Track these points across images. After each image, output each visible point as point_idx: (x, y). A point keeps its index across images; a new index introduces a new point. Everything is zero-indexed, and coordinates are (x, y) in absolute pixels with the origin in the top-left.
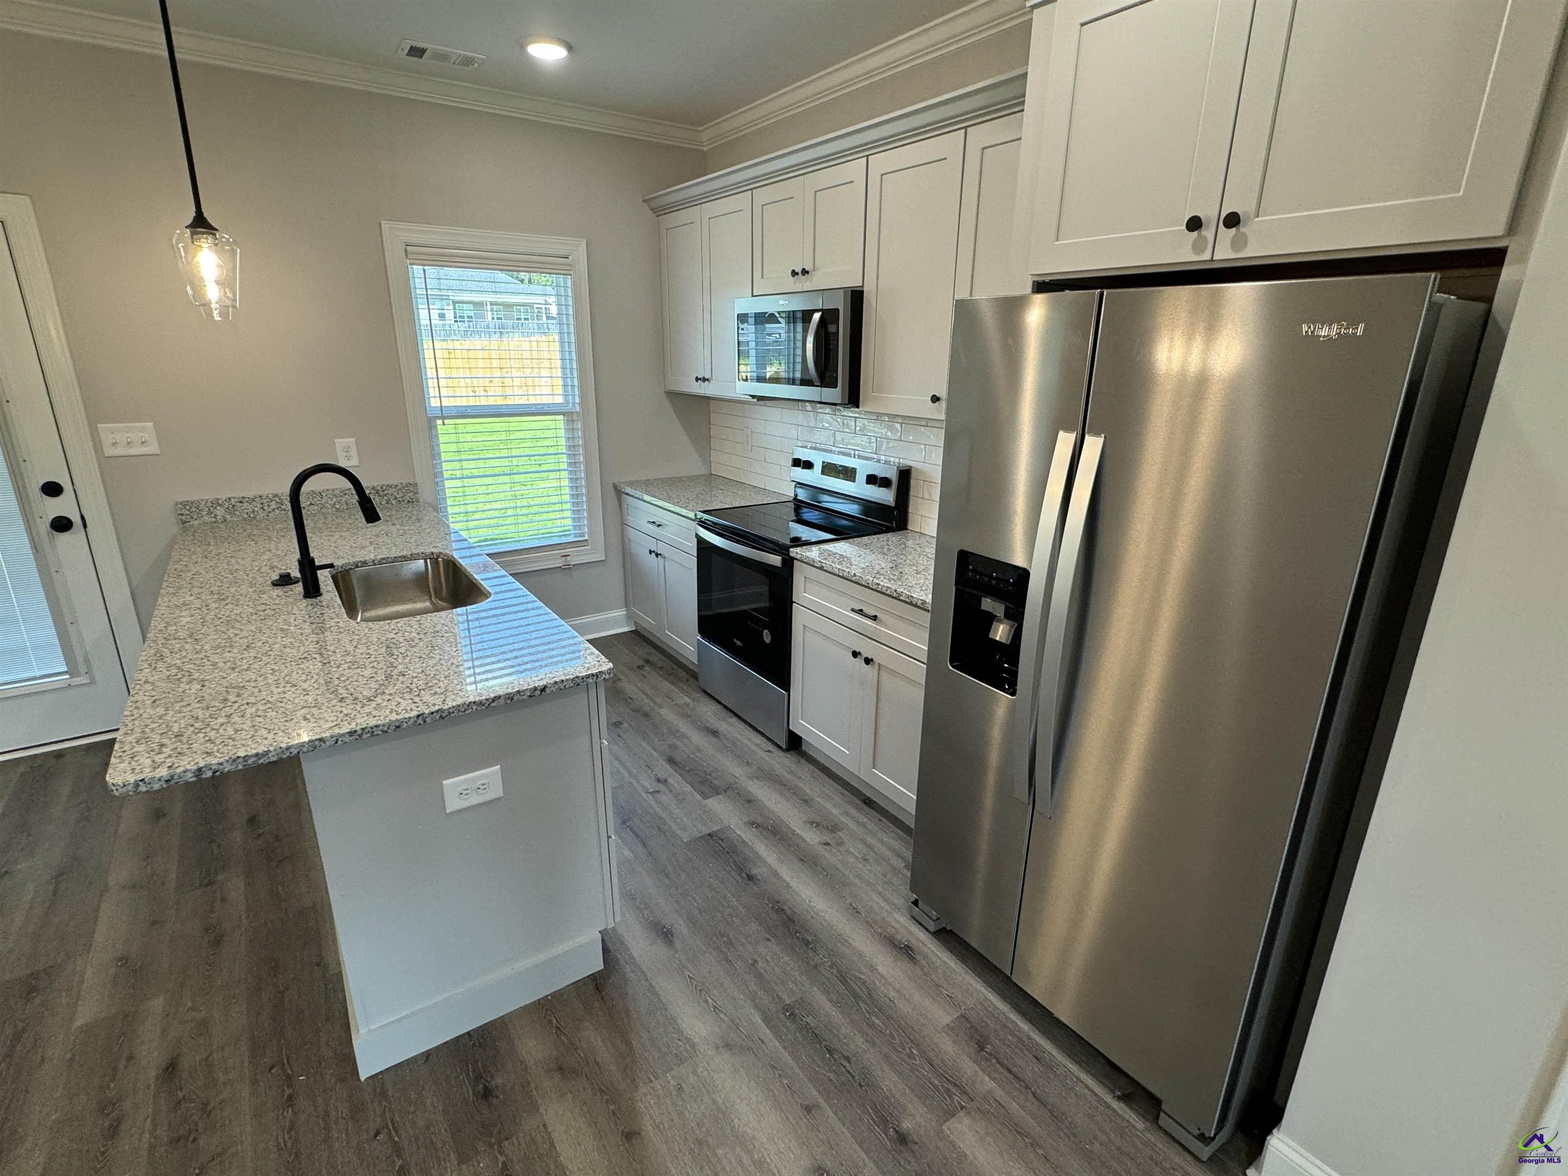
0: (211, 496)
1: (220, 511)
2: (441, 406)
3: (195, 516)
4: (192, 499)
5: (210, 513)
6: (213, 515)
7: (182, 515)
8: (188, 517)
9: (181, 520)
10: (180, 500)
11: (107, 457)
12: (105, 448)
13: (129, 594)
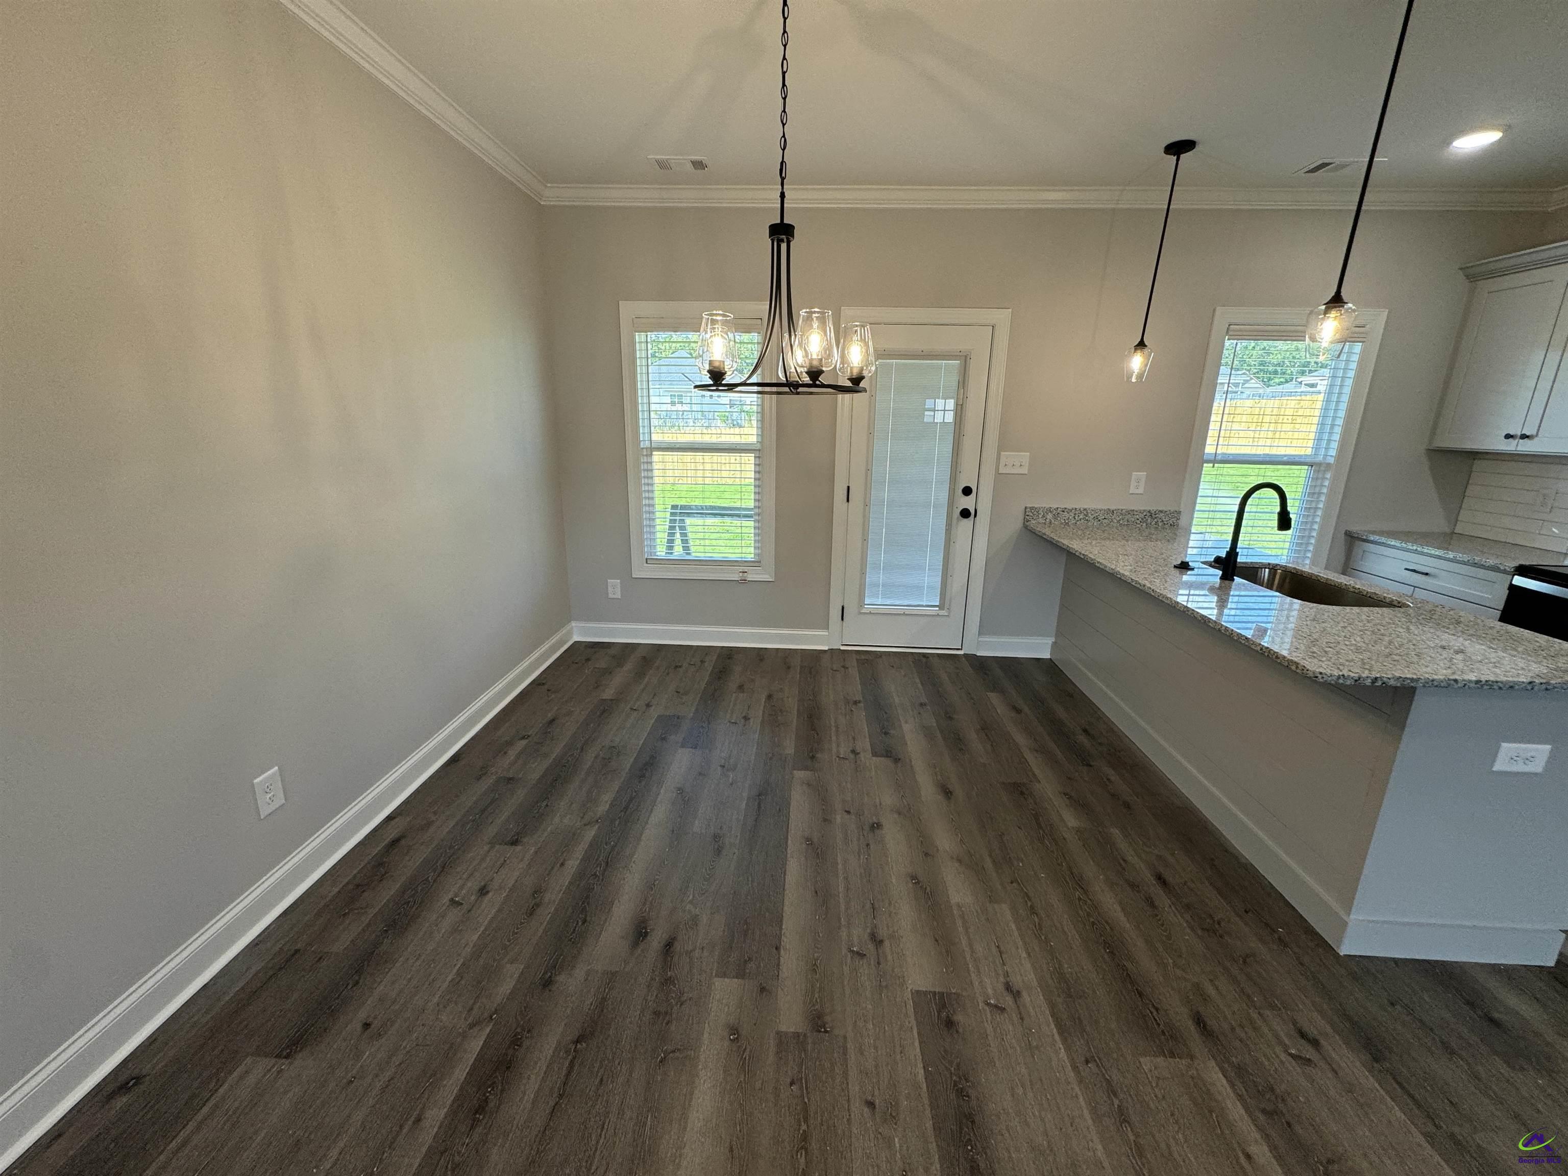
0: (1047, 505)
2: (1216, 453)
4: (1036, 506)
6: (1045, 518)
7: (1029, 516)
8: (1032, 518)
9: (1027, 519)
10: (1030, 506)
11: (1000, 473)
12: (1001, 467)
13: (985, 560)
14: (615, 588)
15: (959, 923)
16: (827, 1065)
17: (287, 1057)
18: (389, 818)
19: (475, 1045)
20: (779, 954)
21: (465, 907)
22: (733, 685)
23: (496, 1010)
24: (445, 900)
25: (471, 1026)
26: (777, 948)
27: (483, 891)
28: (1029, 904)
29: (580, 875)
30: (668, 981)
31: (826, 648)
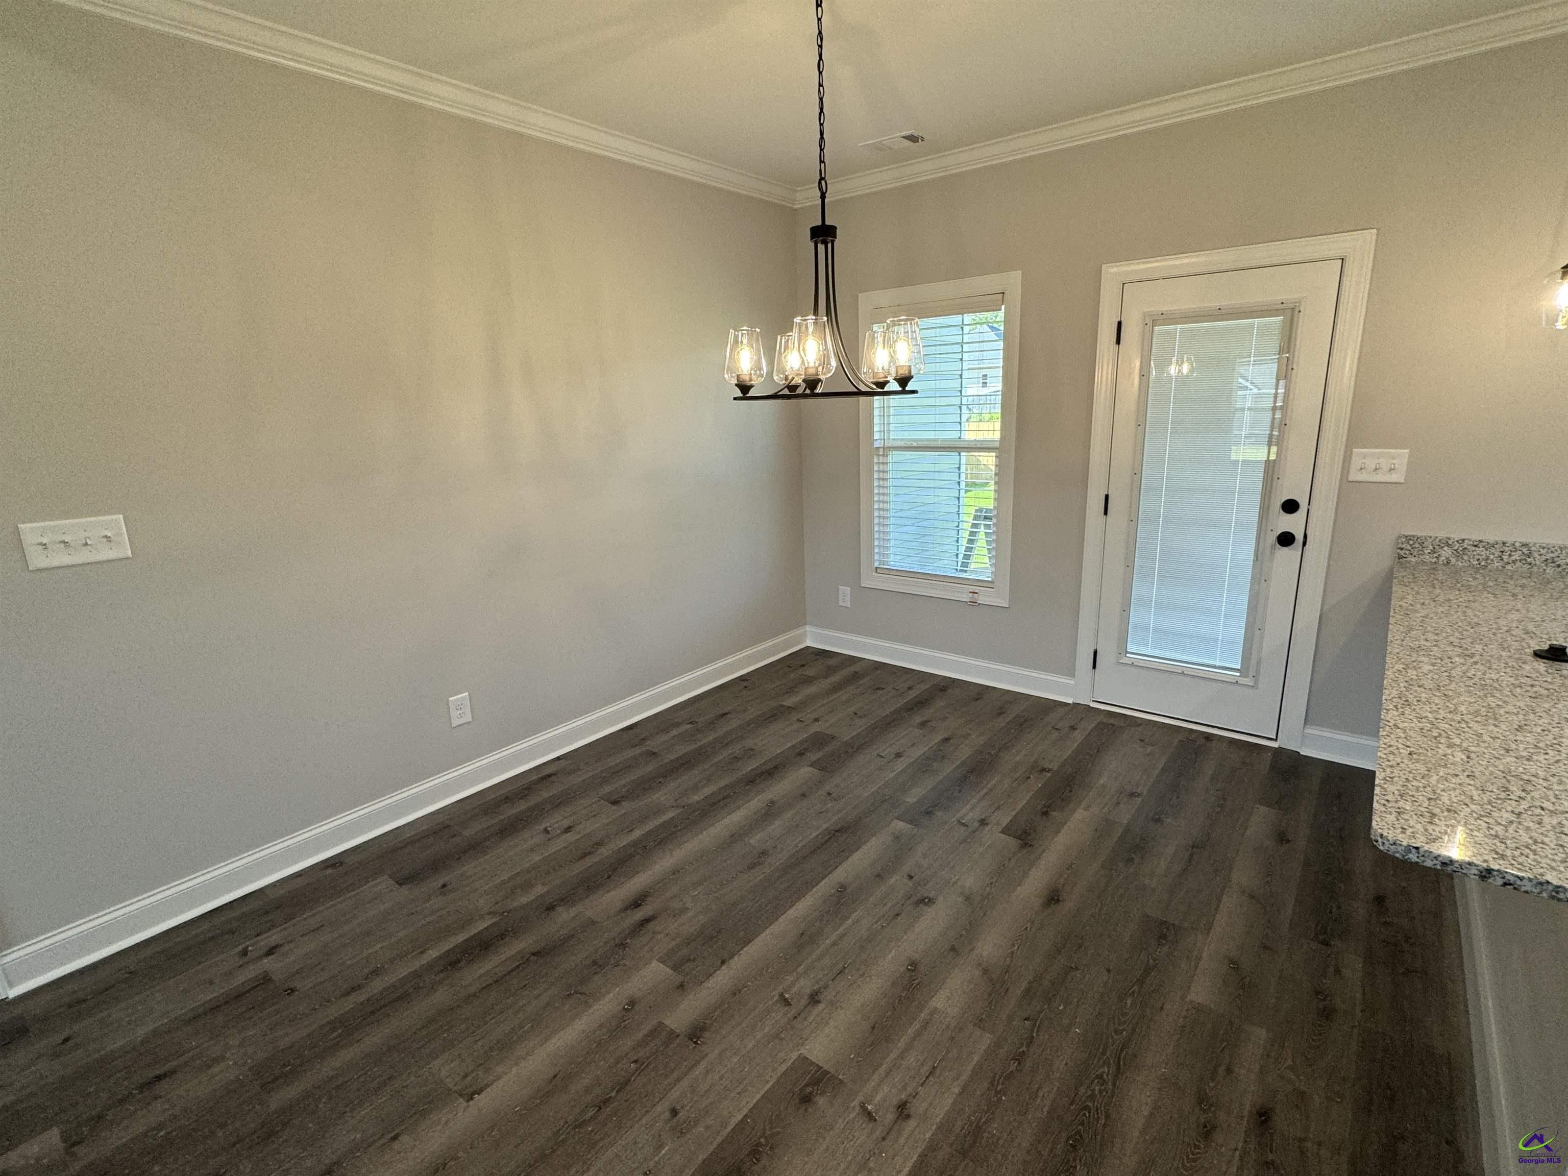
0: (1442, 534)
1: (1446, 552)
3: (1415, 553)
4: (1419, 534)
5: (1433, 551)
6: (1435, 555)
7: (1402, 549)
8: (1407, 552)
9: (1398, 554)
10: (1407, 533)
11: (1349, 482)
12: (1352, 471)
13: (1318, 615)
14: (845, 595)
15: (917, 1025)
16: (672, 1065)
17: (400, 884)
18: (558, 758)
19: (481, 925)
20: (721, 966)
21: (549, 836)
22: (918, 719)
23: (510, 910)
24: (542, 827)
25: (489, 913)
26: (723, 962)
27: (568, 829)
28: (1024, 1049)
29: (635, 844)
30: (623, 945)
31: (1070, 701)
